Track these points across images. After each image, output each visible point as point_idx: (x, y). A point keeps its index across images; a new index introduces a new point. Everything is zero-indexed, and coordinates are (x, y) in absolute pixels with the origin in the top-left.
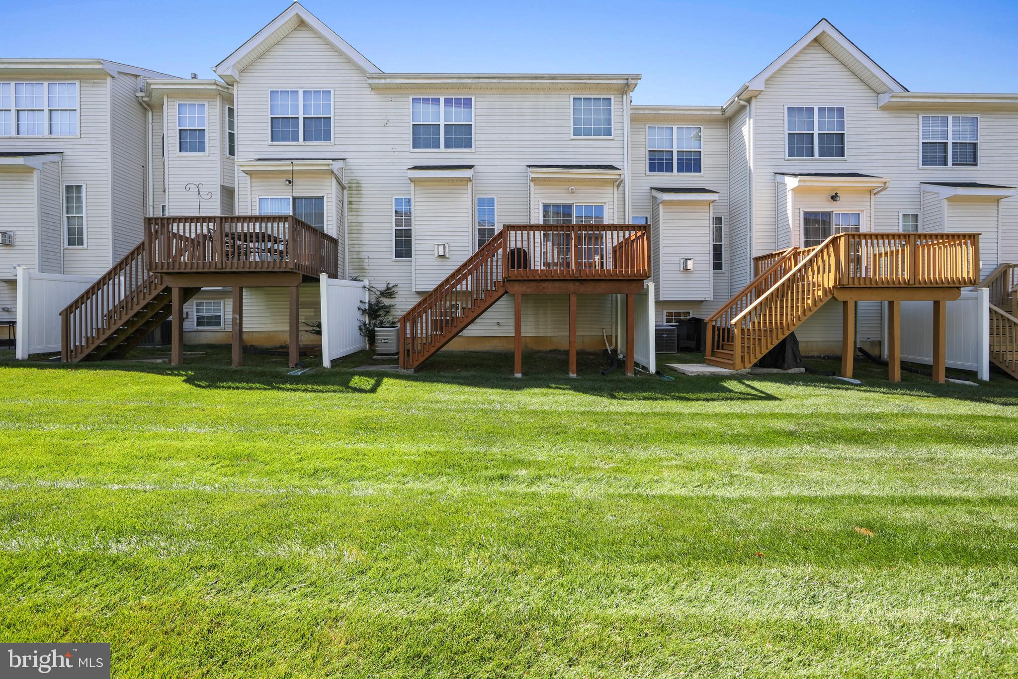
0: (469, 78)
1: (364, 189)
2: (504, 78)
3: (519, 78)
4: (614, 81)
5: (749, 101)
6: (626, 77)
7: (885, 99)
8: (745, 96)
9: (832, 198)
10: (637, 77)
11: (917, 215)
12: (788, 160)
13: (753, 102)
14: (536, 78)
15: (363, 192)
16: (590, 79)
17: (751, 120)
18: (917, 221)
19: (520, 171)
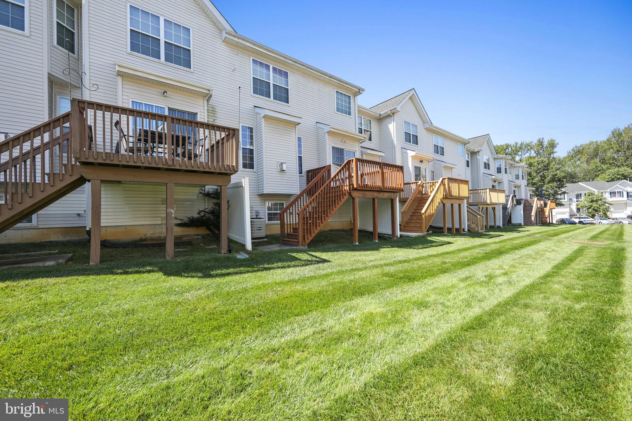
0: (291, 60)
1: (218, 113)
2: (308, 68)
3: (315, 71)
4: (354, 89)
5: (393, 114)
6: (360, 88)
7: (427, 126)
8: (393, 112)
9: (421, 161)
10: (363, 90)
11: (433, 171)
12: (405, 143)
13: (395, 115)
14: (323, 74)
15: (218, 116)
16: (345, 84)
17: (395, 123)
18: (433, 173)
19: (313, 124)
